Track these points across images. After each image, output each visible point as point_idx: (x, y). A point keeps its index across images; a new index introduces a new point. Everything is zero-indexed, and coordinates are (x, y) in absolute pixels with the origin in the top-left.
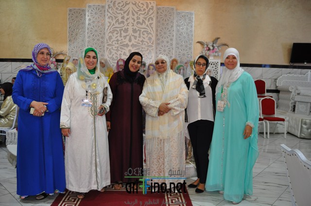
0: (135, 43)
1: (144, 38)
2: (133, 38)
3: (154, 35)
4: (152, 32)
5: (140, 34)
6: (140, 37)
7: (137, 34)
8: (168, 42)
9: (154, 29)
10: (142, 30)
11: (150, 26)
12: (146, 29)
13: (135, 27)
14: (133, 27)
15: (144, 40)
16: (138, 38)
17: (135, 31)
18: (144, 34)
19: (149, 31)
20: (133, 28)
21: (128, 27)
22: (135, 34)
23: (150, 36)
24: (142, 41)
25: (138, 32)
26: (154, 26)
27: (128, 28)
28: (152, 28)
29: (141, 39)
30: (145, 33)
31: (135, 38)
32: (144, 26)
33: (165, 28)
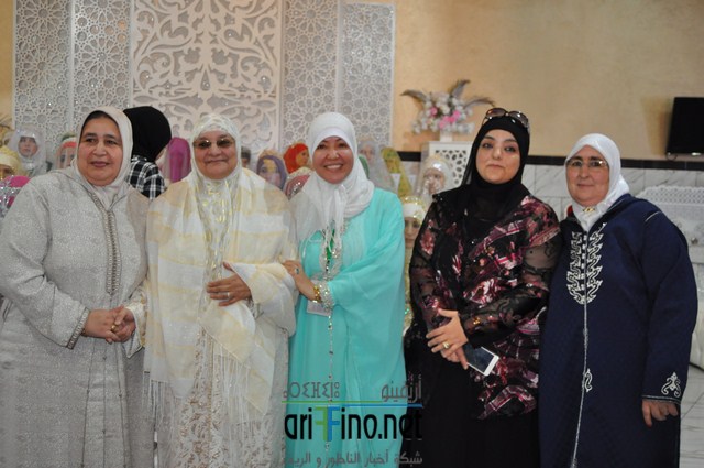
0: (221, 95)
1: (248, 80)
2: (213, 78)
3: (277, 69)
4: (271, 63)
5: (234, 68)
6: (234, 76)
7: (226, 68)
8: (318, 92)
9: (277, 52)
10: (243, 55)
11: (266, 43)
12: (254, 51)
13: (219, 47)
14: (214, 46)
15: (247, 84)
16: (228, 80)
17: (218, 57)
18: (246, 68)
19: (263, 59)
20: (214, 50)
21: (198, 45)
22: (221, 68)
23: (265, 72)
24: (242, 89)
25: (230, 61)
26: (276, 42)
27: (198, 49)
28: (271, 49)
29: (238, 82)
30: (250, 65)
31: (221, 77)
32: (246, 43)
33: (311, 51)
